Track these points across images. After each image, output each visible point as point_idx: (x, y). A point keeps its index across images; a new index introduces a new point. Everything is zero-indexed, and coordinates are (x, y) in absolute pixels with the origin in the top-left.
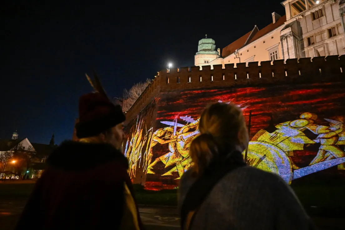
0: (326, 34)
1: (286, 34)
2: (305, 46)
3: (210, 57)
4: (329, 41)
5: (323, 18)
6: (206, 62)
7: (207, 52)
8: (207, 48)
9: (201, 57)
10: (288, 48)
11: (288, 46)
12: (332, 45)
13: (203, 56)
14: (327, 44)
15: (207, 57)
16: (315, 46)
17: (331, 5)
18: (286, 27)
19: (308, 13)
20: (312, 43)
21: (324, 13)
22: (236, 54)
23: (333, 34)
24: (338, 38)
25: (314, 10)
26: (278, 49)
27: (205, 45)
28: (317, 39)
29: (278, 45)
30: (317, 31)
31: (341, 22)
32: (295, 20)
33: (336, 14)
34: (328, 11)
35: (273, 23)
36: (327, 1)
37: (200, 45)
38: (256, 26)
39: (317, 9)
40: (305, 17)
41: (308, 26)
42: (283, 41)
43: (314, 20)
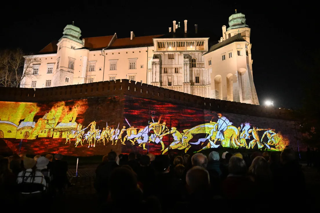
0: (174, 70)
1: (156, 62)
3: (77, 45)
4: (174, 74)
5: (174, 60)
6: (73, 48)
7: (74, 39)
8: (74, 35)
9: (69, 42)
10: (156, 71)
12: (176, 77)
13: (71, 41)
14: (173, 76)
15: (75, 44)
16: (168, 74)
17: (178, 55)
18: (155, 56)
19: (166, 53)
20: (166, 72)
21: (174, 58)
22: (102, 52)
23: (177, 71)
24: (179, 75)
25: (170, 53)
26: (136, 62)
27: (73, 31)
28: (169, 71)
29: (137, 60)
30: (170, 66)
31: (182, 68)
32: (159, 53)
33: (180, 61)
34: (176, 57)
35: (130, 38)
36: (177, 52)
37: (67, 29)
38: (115, 33)
39: (171, 53)
40: (165, 55)
41: (166, 61)
42: (154, 65)
43: (169, 59)
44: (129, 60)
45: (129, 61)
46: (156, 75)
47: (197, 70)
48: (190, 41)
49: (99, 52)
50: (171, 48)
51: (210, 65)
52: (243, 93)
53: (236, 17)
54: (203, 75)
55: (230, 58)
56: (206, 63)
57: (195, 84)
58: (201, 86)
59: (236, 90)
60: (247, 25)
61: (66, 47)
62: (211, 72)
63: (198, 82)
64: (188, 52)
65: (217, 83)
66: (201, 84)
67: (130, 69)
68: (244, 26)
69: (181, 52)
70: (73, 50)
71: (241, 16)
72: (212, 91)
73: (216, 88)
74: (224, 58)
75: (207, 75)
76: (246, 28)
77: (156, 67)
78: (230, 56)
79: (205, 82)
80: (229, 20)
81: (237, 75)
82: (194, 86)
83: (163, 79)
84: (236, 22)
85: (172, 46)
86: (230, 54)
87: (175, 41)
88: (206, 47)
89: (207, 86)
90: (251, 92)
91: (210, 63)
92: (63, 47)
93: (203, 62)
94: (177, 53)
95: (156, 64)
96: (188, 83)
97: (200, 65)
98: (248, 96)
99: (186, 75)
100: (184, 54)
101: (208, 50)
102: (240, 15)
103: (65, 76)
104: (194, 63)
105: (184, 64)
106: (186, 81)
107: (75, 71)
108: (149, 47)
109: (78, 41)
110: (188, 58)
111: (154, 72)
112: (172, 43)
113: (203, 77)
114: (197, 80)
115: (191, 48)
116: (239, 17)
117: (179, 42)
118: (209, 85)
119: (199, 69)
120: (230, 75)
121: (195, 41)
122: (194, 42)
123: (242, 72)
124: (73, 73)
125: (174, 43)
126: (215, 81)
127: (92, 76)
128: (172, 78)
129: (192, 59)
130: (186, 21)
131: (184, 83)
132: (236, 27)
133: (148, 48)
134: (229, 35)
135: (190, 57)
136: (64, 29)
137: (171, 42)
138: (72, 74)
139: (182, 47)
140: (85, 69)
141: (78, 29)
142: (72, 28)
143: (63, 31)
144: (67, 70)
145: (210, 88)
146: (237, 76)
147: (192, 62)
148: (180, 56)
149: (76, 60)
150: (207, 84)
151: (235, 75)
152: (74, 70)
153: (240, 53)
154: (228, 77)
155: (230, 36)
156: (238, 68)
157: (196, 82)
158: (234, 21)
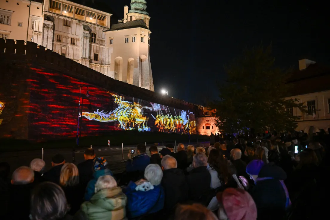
0: (69, 40)
1: (48, 25)
2: (54, 40)
4: (70, 46)
5: (70, 29)
10: (48, 37)
11: (48, 35)
12: (71, 50)
14: (69, 47)
16: (62, 44)
17: (77, 24)
18: (46, 17)
19: (61, 17)
20: (59, 40)
21: (71, 25)
23: (73, 43)
24: (76, 47)
25: (66, 19)
26: (11, 16)
28: (64, 40)
29: (12, 13)
30: (65, 35)
31: (80, 40)
32: (52, 15)
33: (77, 31)
34: (74, 26)
36: (75, 19)
39: (68, 19)
40: (59, 19)
41: (60, 27)
42: (45, 28)
43: (64, 25)
46: (48, 42)
47: (97, 46)
48: (91, 12)
50: (65, 13)
51: (111, 45)
52: (142, 79)
53: (138, 1)
54: (103, 53)
55: (133, 42)
56: (107, 41)
57: (93, 61)
58: (99, 65)
59: (136, 75)
60: (148, 13)
62: (112, 52)
63: (97, 60)
64: (88, 23)
65: (117, 65)
66: (100, 63)
68: (145, 13)
69: (79, 21)
71: (143, 2)
72: (111, 72)
73: (115, 70)
74: (127, 40)
75: (107, 54)
76: (147, 15)
77: (48, 32)
78: (133, 41)
79: (103, 61)
80: (131, 2)
81: (138, 60)
82: (92, 64)
83: (55, 48)
84: (139, 6)
85: (68, 11)
86: (134, 38)
87: (74, 5)
88: (107, 23)
89: (106, 66)
90: (149, 80)
91: (111, 42)
93: (103, 39)
94: (74, 21)
95: (48, 28)
96: (87, 59)
97: (100, 42)
98: (147, 83)
99: (85, 50)
100: (83, 25)
101: (109, 28)
104: (94, 38)
105: (84, 36)
106: (84, 56)
108: (32, 2)
110: (88, 30)
111: (45, 37)
112: (69, 7)
113: (103, 56)
114: (96, 57)
115: (91, 20)
116: (142, 3)
117: (78, 9)
118: (108, 66)
119: (98, 46)
120: (131, 59)
121: (96, 13)
122: (94, 14)
123: (143, 59)
125: (72, 7)
126: (115, 62)
128: (66, 49)
129: (92, 32)
131: (82, 58)
132: (138, 12)
133: (30, 2)
134: (131, 17)
135: (90, 30)
137: (68, 5)
139: (79, 15)
145: (109, 68)
146: (138, 62)
147: (92, 36)
148: (78, 26)
150: (106, 64)
151: (137, 60)
153: (143, 39)
154: (129, 62)
155: (132, 19)
156: (140, 54)
157: (95, 60)
158: (136, 5)
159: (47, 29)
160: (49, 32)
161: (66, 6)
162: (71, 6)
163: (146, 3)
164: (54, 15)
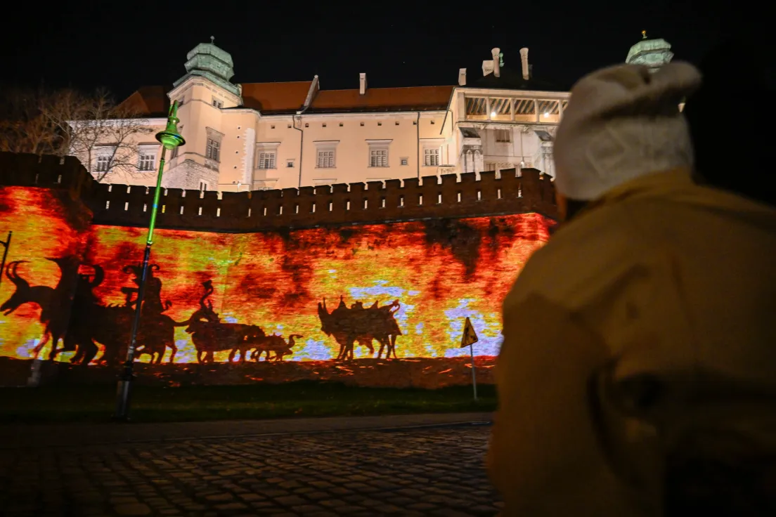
1: (473, 146)
3: (225, 97)
5: (510, 145)
6: (217, 104)
7: (219, 82)
8: (217, 71)
9: (207, 87)
13: (212, 87)
15: (221, 95)
17: (522, 132)
18: (465, 132)
19: (491, 127)
21: (511, 139)
22: (296, 120)
25: (499, 127)
26: (387, 148)
27: (216, 61)
30: (502, 160)
32: (472, 127)
33: (525, 148)
34: (516, 138)
35: (359, 91)
36: (518, 124)
37: (199, 54)
38: (316, 77)
39: (503, 127)
40: (485, 130)
41: (489, 147)
42: (467, 155)
43: (498, 141)
44: (369, 144)
45: (368, 146)
48: (547, 100)
49: (288, 119)
50: (493, 115)
53: (649, 49)
61: (200, 100)
64: (544, 126)
67: (373, 165)
69: (527, 125)
70: (216, 111)
71: (663, 47)
77: (473, 160)
85: (497, 110)
87: (511, 96)
92: (191, 100)
94: (517, 128)
95: (473, 152)
100: (537, 132)
102: (660, 44)
103: (198, 178)
105: (544, 155)
107: (221, 167)
108: (421, 113)
109: (228, 87)
110: (550, 140)
112: (500, 101)
115: (547, 117)
116: (660, 49)
121: (558, 101)
122: (554, 102)
124: (216, 170)
125: (506, 101)
127: (267, 183)
130: (524, 52)
133: (419, 114)
136: (189, 56)
138: (214, 173)
140: (251, 162)
141: (228, 58)
142: (213, 53)
143: (186, 61)
144: (202, 161)
148: (524, 135)
149: (224, 138)
152: (219, 162)
158: (645, 58)
159: (471, 155)
160: (475, 160)
161: (495, 100)
162: (504, 99)
163: (669, 46)
164: (477, 125)
